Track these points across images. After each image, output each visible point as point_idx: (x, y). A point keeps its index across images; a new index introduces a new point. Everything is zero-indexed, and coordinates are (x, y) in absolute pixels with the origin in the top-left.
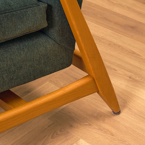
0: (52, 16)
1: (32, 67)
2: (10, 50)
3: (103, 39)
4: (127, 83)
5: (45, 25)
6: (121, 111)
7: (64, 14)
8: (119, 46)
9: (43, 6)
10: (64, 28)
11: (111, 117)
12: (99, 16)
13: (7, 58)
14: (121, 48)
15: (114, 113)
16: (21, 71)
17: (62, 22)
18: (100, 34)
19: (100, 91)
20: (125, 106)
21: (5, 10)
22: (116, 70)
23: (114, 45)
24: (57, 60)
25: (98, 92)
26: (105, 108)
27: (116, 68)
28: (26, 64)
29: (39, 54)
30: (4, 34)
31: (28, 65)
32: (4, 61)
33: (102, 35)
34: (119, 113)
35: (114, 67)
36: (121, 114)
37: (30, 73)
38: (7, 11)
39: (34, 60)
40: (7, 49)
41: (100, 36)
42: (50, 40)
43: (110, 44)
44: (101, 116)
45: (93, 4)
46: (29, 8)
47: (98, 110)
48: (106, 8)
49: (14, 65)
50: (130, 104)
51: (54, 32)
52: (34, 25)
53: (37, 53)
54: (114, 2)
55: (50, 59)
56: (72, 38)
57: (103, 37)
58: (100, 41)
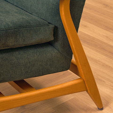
0: (57, 34)
1: (41, 66)
2: (27, 52)
3: (99, 61)
4: (111, 91)
5: (52, 39)
6: (104, 108)
7: (66, 33)
8: (110, 67)
9: (52, 26)
10: (65, 43)
11: (96, 111)
12: (99, 47)
13: (25, 57)
14: (111, 68)
15: (99, 109)
16: (34, 67)
17: (64, 38)
18: (97, 58)
19: (88, 91)
20: (107, 105)
21: (26, 26)
22: (105, 82)
23: (106, 66)
24: (59, 64)
25: (87, 91)
26: (93, 105)
27: (105, 81)
28: (37, 63)
29: (47, 58)
30: (24, 41)
31: (39, 64)
32: (23, 59)
33: (98, 59)
34: (102, 109)
35: (104, 80)
36: (104, 110)
37: (40, 70)
38: (28, 27)
39: (43, 61)
40: (26, 52)
41: (97, 60)
42: (55, 50)
43: (103, 65)
44: (89, 110)
45: (96, 38)
46: (42, 26)
47: (88, 106)
48: (105, 42)
49: (29, 62)
50: (110, 104)
51: (58, 45)
52: (44, 37)
53: (45, 57)
54: (111, 38)
55: (54, 63)
56: (70, 50)
57: (99, 60)
58: (97, 62)
